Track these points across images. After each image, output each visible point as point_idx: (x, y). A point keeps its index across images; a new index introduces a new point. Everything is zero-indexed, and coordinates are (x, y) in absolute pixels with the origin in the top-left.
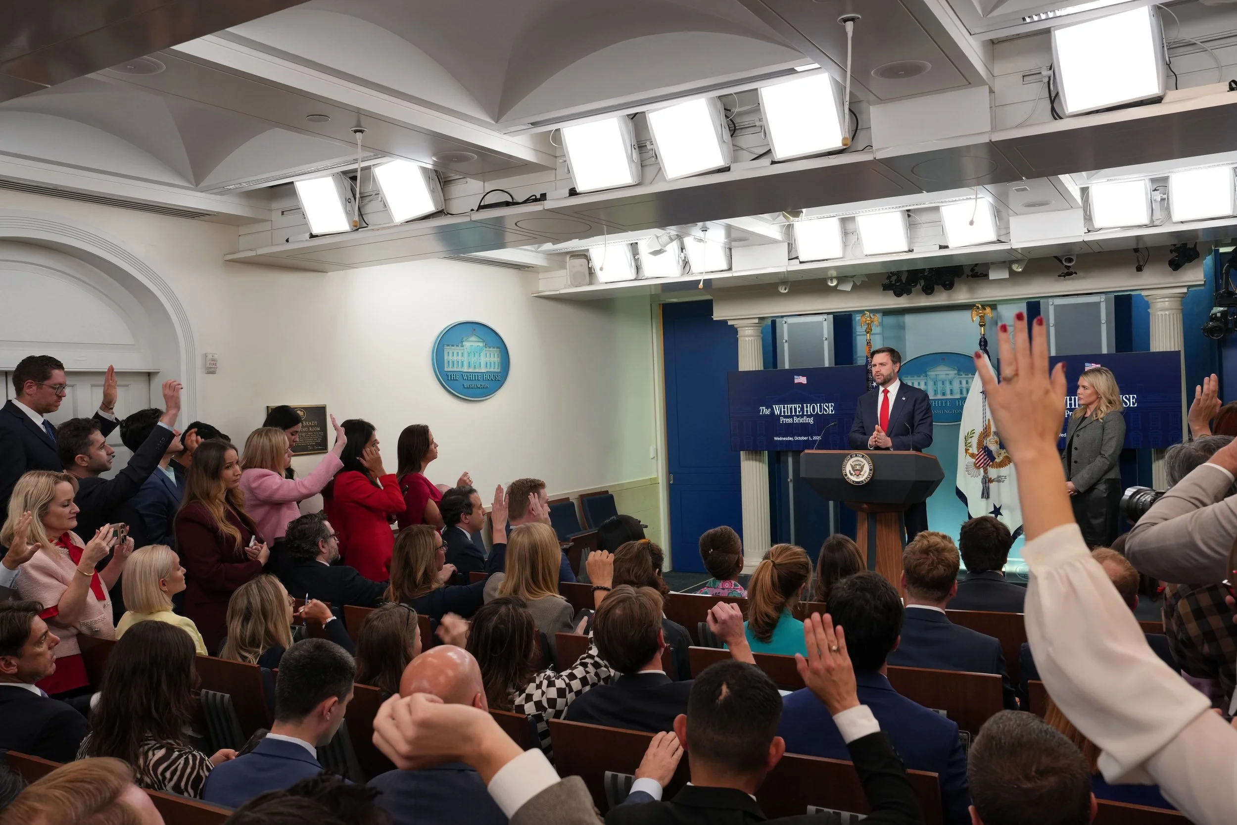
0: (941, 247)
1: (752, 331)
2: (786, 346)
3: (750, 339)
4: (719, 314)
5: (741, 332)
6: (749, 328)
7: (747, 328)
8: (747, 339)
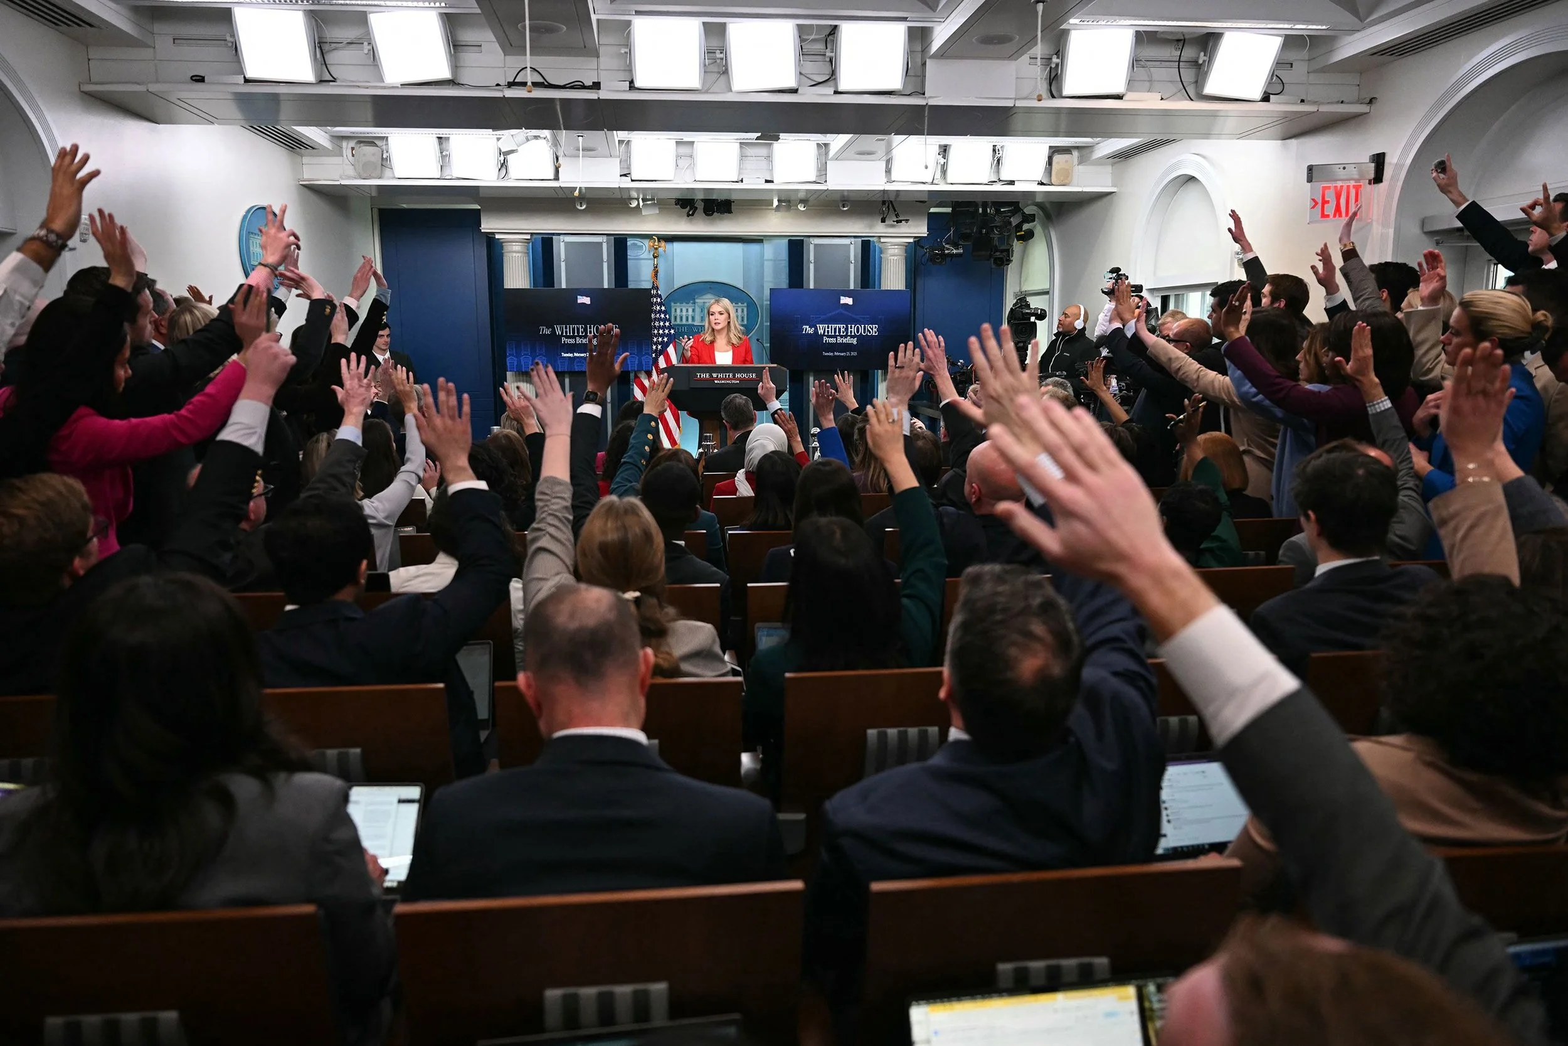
0: (767, 181)
1: (520, 247)
2: (563, 265)
3: (518, 254)
4: (488, 225)
5: (507, 248)
6: (517, 244)
7: (514, 244)
8: (514, 254)
